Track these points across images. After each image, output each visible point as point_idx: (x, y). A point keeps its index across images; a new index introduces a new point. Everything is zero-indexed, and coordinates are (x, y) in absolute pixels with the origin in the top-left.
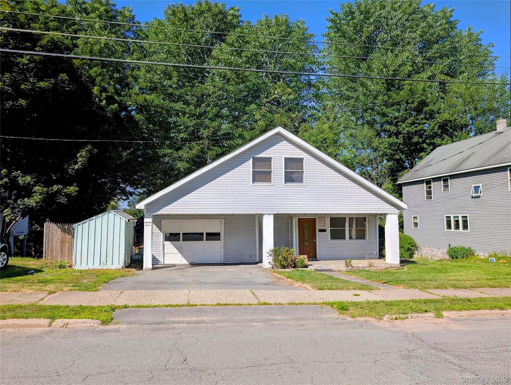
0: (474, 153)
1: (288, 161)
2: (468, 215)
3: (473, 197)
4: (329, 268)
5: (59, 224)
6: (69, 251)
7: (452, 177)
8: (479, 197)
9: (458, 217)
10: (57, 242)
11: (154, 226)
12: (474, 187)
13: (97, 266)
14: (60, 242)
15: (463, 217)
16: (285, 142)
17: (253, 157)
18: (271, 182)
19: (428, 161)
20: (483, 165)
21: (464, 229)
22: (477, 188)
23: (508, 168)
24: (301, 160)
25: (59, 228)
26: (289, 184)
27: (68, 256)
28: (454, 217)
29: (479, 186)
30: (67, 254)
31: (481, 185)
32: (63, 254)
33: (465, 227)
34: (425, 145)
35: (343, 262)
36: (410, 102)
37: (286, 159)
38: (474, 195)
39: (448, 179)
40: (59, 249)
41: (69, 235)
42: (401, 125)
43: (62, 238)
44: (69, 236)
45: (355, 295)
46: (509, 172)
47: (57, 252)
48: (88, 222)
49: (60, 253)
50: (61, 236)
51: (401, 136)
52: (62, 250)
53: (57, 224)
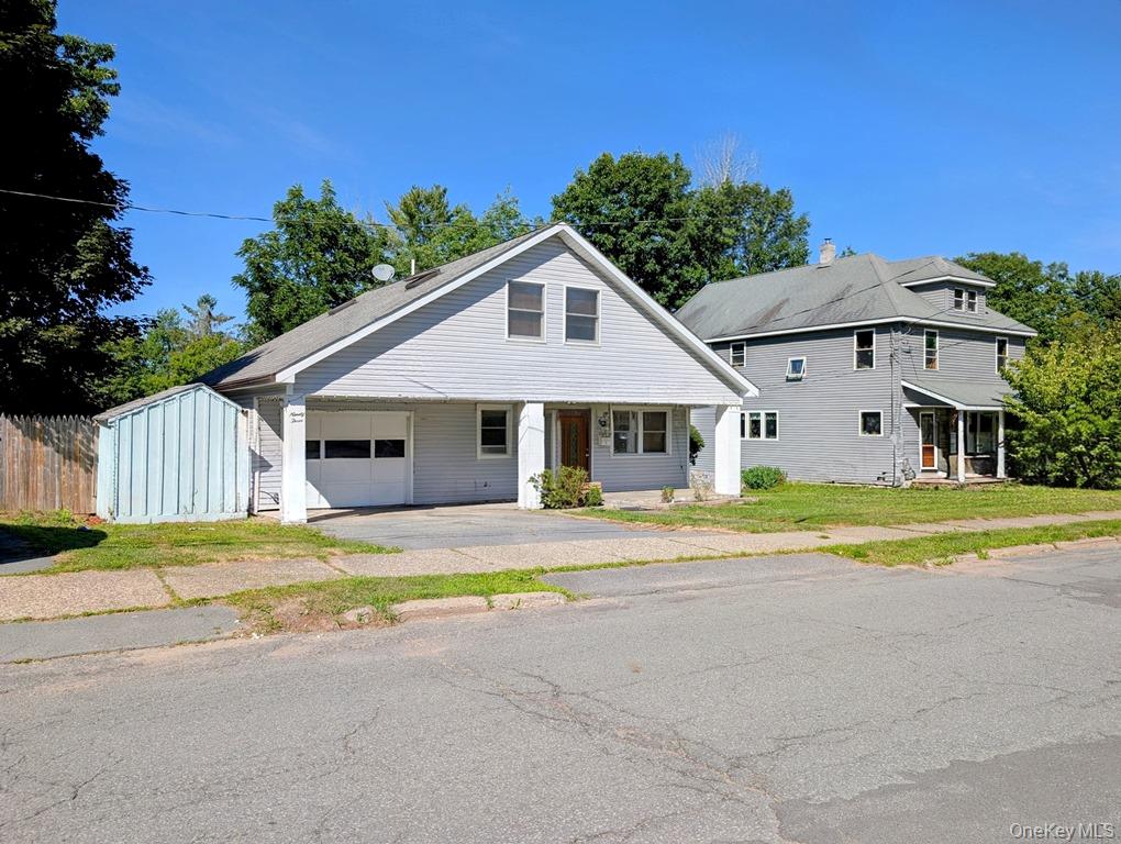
0: (787, 300)
1: (572, 293)
2: (777, 412)
3: (788, 380)
4: (634, 504)
5: (16, 417)
6: (46, 486)
7: (752, 342)
8: (800, 380)
9: (758, 415)
10: (14, 462)
11: (265, 425)
12: (793, 362)
13: (170, 516)
14: (22, 462)
15: (767, 414)
16: (567, 255)
17: (509, 282)
18: (539, 335)
19: (694, 309)
20: (813, 323)
21: (767, 437)
22: (797, 365)
23: (856, 331)
24: (594, 294)
25: (18, 427)
26: (573, 342)
27: (45, 497)
28: (751, 415)
29: (802, 361)
30: (41, 494)
31: (804, 358)
32: (30, 492)
33: (771, 432)
34: (664, 279)
35: (660, 492)
36: (643, 189)
37: (569, 290)
38: (794, 375)
39: (743, 346)
40: (21, 481)
41: (46, 444)
42: (624, 235)
43: (26, 453)
44: (45, 448)
45: (823, 537)
46: (855, 337)
47: (14, 488)
48: (146, 411)
49: (21, 491)
50: (22, 448)
51: (623, 256)
52: (27, 483)
53: (12, 417)
